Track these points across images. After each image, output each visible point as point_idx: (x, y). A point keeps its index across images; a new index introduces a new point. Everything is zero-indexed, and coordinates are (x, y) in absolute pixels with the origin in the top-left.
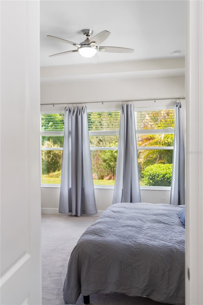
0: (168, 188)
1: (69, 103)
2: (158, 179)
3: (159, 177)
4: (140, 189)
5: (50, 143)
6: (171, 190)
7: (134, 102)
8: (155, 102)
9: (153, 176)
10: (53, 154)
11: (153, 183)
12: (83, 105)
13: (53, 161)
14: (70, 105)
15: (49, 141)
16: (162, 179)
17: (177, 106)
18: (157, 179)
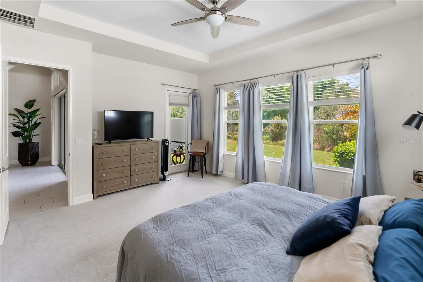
0: (350, 171)
1: (245, 80)
2: (348, 157)
3: (348, 155)
4: (312, 167)
5: (279, 117)
6: (353, 173)
7: (306, 71)
8: (334, 67)
9: (341, 154)
10: (280, 126)
11: (341, 161)
12: (256, 80)
13: (281, 132)
14: (246, 82)
15: (278, 116)
16: (353, 158)
17: (362, 68)
18: (346, 157)
